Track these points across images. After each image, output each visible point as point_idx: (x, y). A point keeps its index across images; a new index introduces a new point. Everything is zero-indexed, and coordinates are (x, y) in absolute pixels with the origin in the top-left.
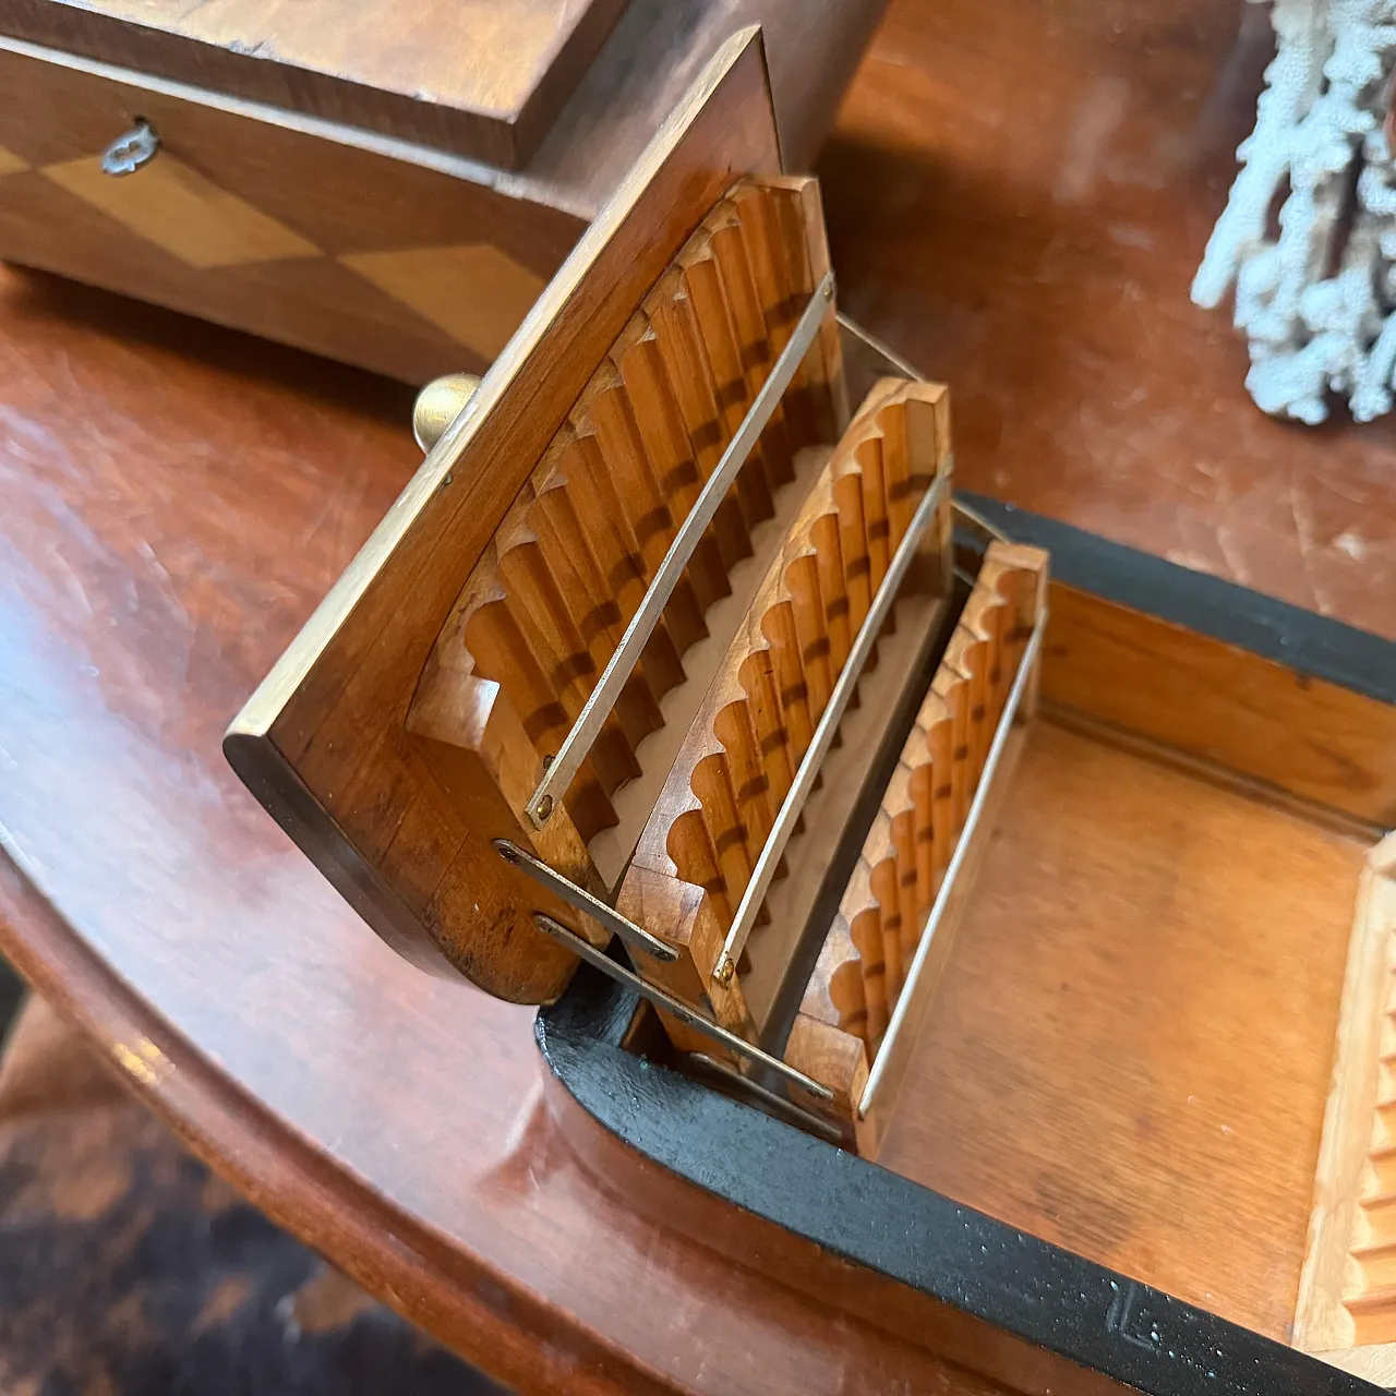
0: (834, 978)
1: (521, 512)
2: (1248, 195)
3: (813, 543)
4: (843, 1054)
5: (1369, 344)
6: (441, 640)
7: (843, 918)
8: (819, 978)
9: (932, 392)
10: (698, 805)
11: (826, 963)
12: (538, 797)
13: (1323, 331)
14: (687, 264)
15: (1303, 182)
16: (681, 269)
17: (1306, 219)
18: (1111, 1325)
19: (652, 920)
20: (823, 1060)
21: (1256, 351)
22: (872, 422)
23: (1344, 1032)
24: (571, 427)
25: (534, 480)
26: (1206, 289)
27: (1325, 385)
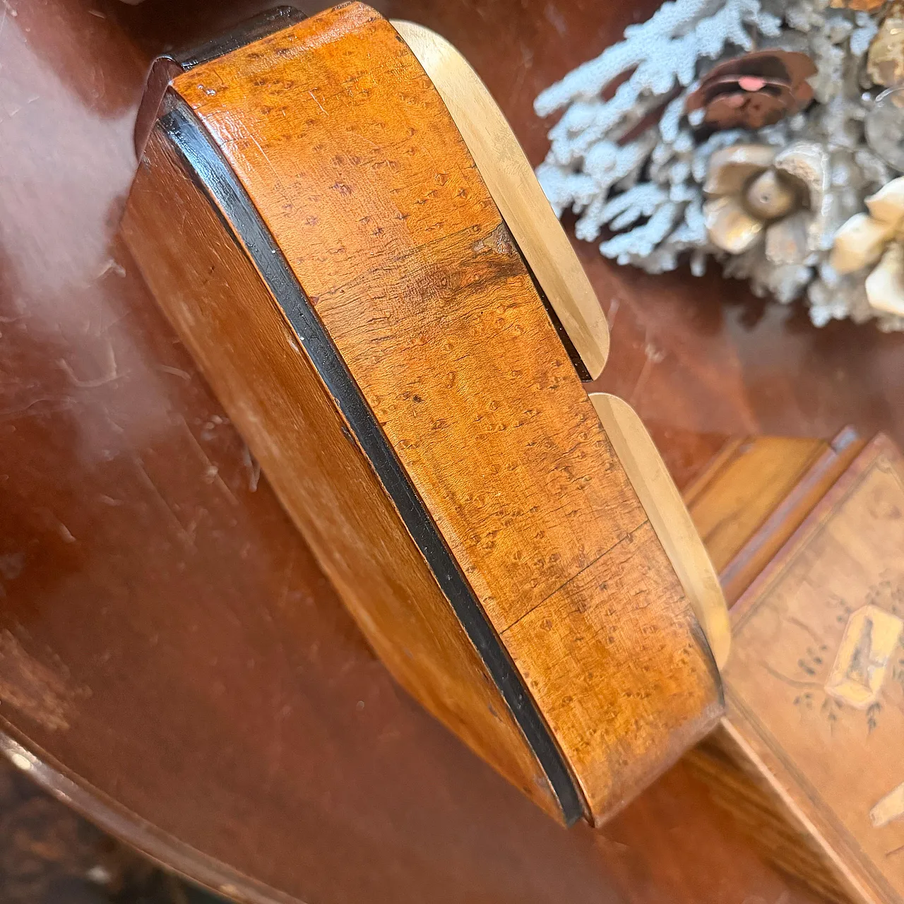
2: (612, 60)
5: (614, 194)
13: (589, 175)
17: (625, 99)
26: (546, 102)
27: (572, 204)
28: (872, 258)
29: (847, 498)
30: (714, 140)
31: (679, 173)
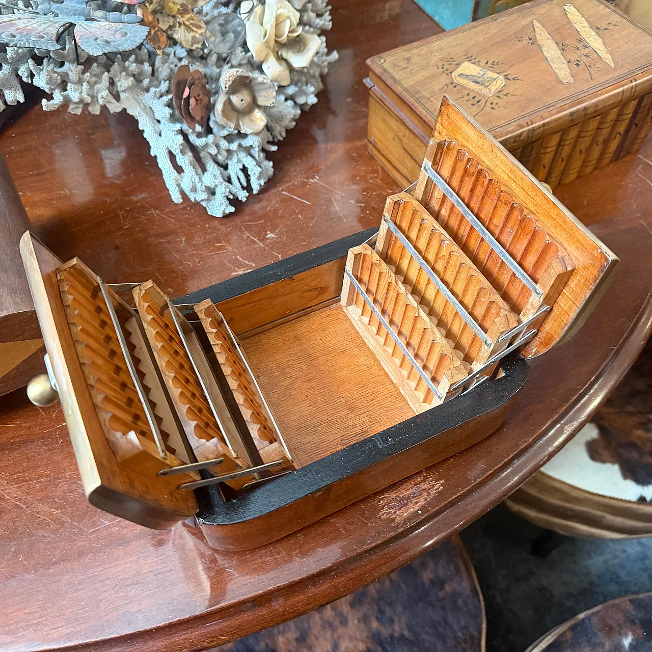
0: (258, 435)
1: (94, 392)
2: (164, 163)
3: (159, 342)
4: (276, 449)
5: (229, 180)
6: (107, 436)
7: (248, 421)
8: (255, 439)
9: (150, 284)
10: (196, 422)
11: (254, 434)
12: (161, 452)
13: (216, 186)
14: (69, 303)
15: (176, 151)
16: (69, 306)
17: (185, 161)
18: (380, 447)
19: (211, 456)
20: (273, 455)
21: (204, 204)
22: (142, 303)
23: (371, 348)
24: (84, 364)
25: (89, 382)
26: (176, 198)
27: (228, 199)
28: (284, 64)
29: (393, 78)
30: (212, 125)
31: (224, 144)
